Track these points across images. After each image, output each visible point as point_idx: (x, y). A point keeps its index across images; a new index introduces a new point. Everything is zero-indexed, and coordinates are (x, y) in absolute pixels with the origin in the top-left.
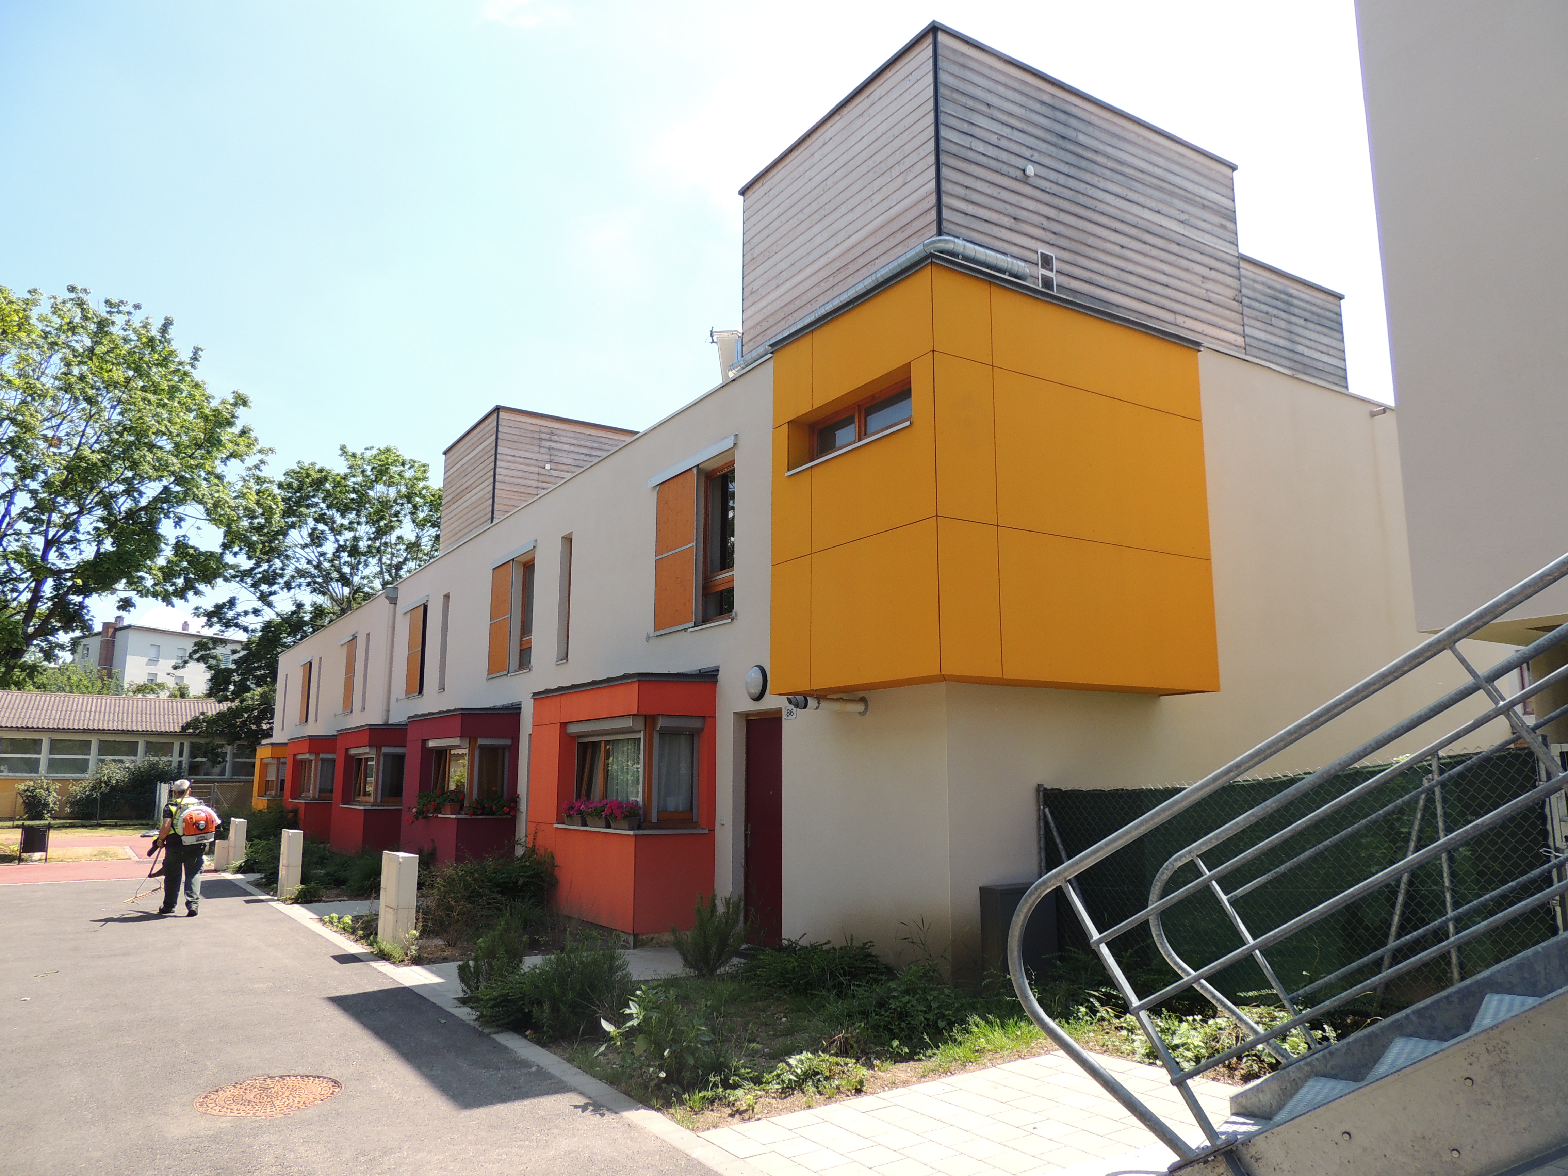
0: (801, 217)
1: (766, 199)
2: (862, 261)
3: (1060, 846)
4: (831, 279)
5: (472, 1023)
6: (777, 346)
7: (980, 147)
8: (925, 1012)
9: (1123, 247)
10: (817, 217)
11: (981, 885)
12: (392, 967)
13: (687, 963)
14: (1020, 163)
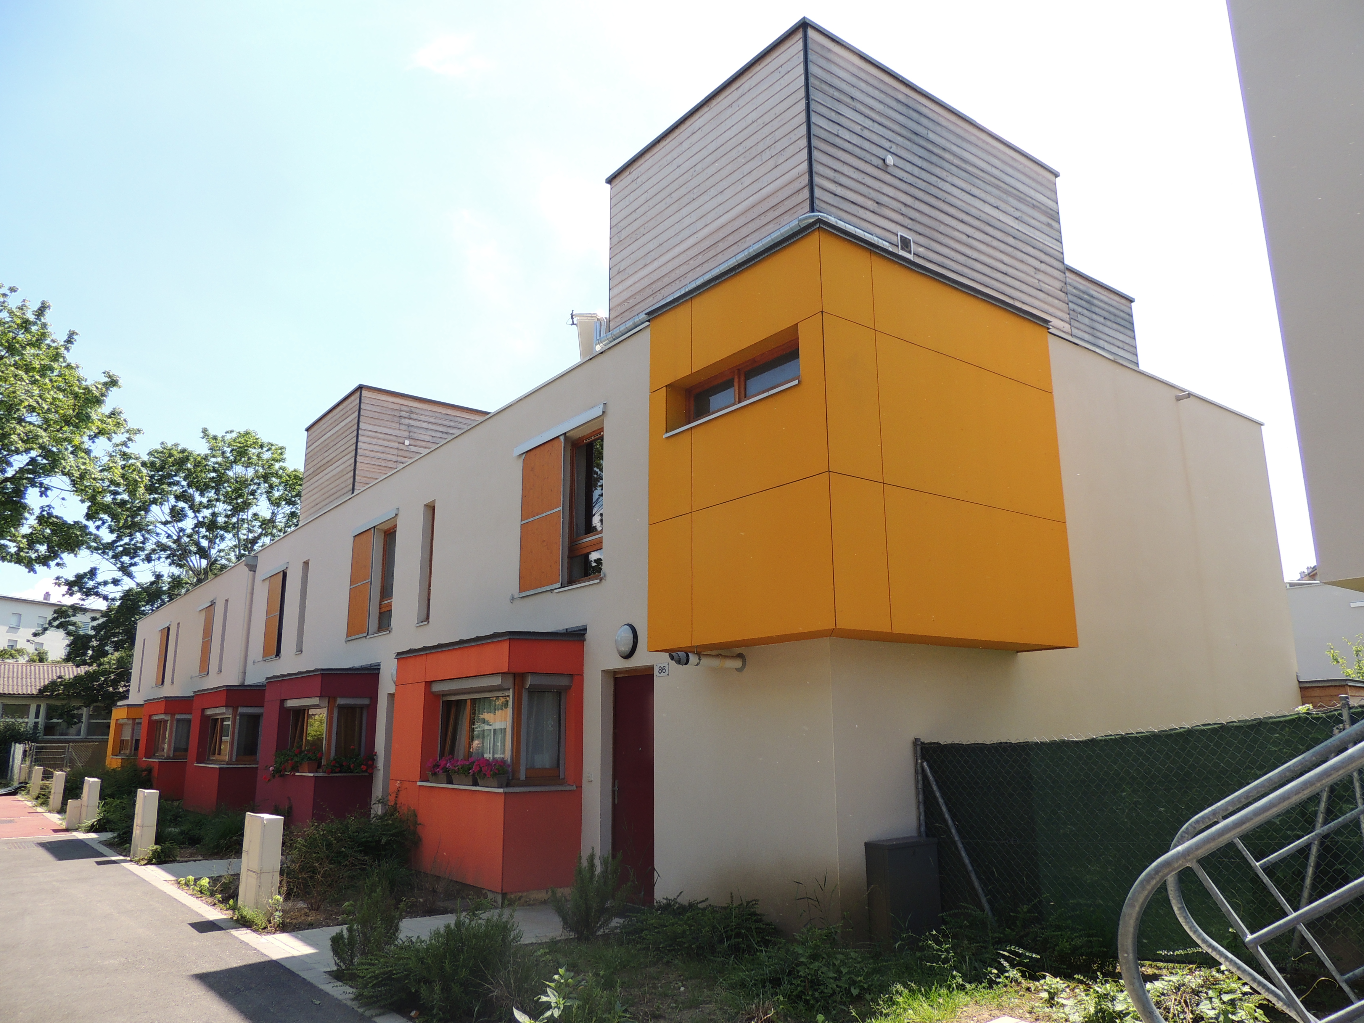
0: (669, 201)
1: (634, 186)
2: (732, 239)
3: (941, 801)
4: (700, 257)
5: (349, 1003)
6: (653, 315)
7: (847, 135)
8: (836, 979)
9: (969, 236)
10: (686, 200)
11: (867, 840)
12: (254, 935)
13: (567, 924)
14: (881, 153)
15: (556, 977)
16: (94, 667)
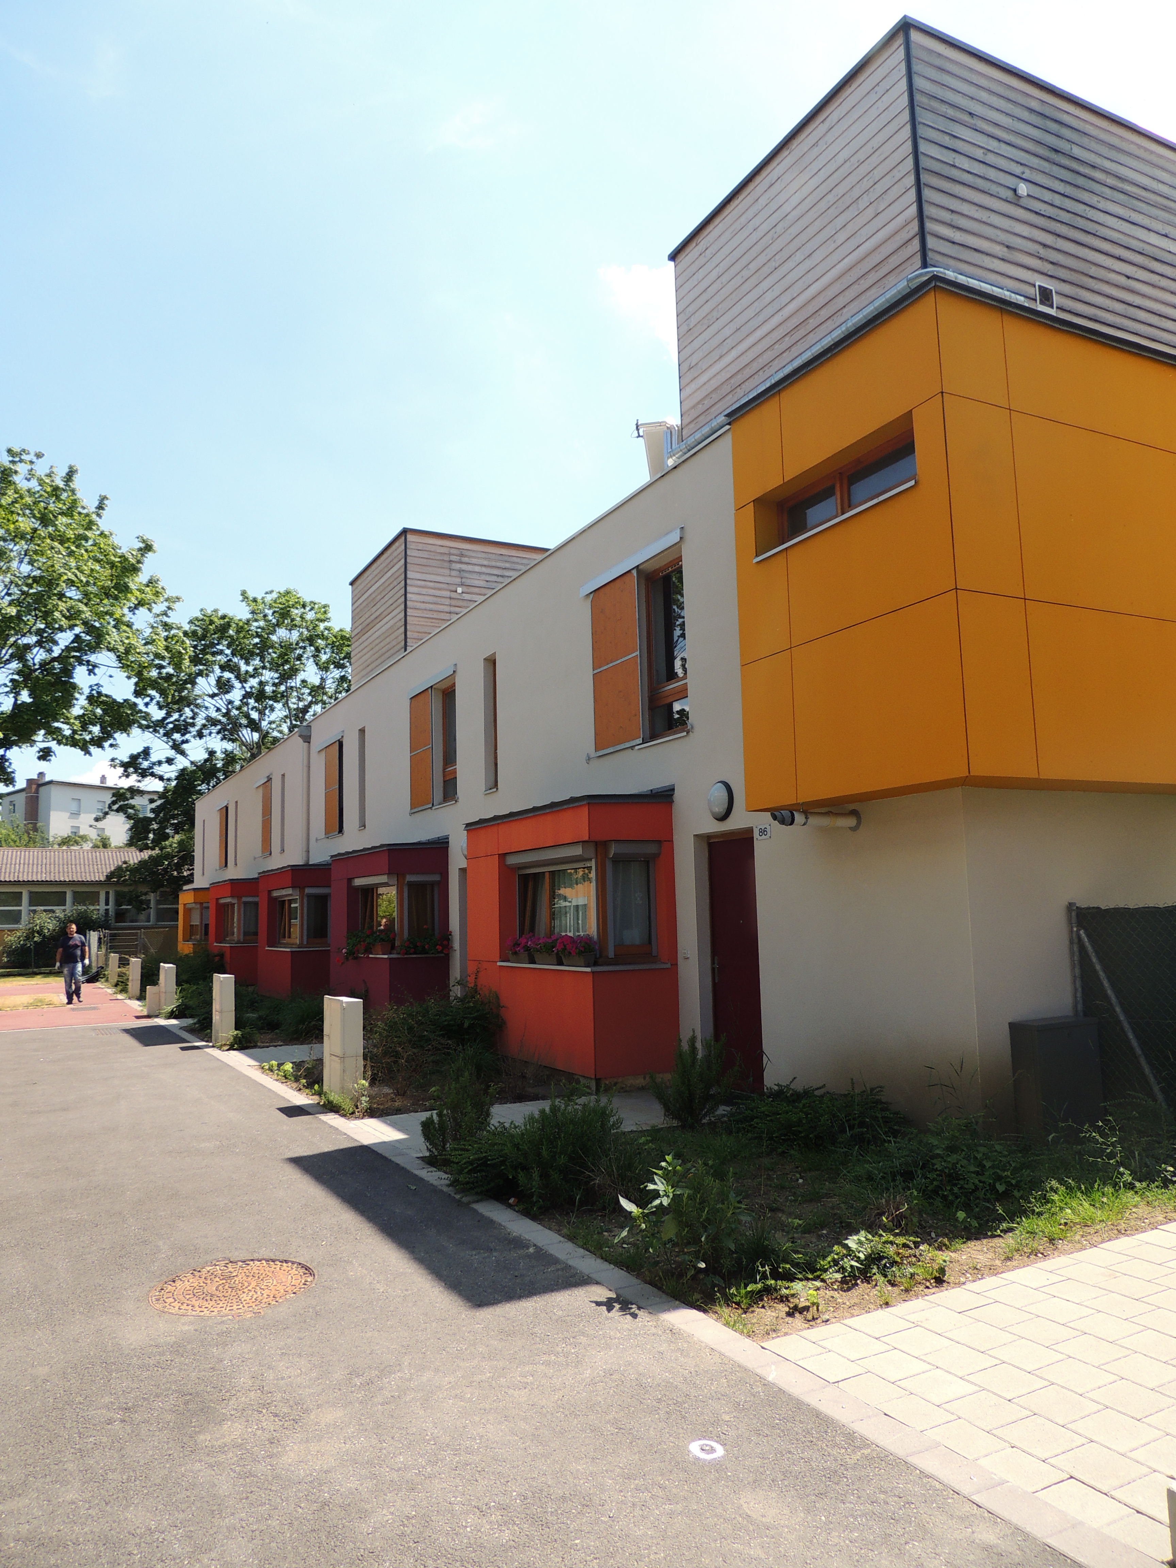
0: (746, 273)
1: (702, 260)
2: (825, 313)
3: (1102, 974)
4: (787, 339)
5: (445, 1189)
6: (735, 416)
7: (965, 164)
8: (977, 1173)
9: (1128, 277)
10: (766, 270)
11: (1010, 1020)
12: (342, 1120)
13: (669, 1111)
14: (1010, 181)
15: (663, 1164)
16: (157, 851)
